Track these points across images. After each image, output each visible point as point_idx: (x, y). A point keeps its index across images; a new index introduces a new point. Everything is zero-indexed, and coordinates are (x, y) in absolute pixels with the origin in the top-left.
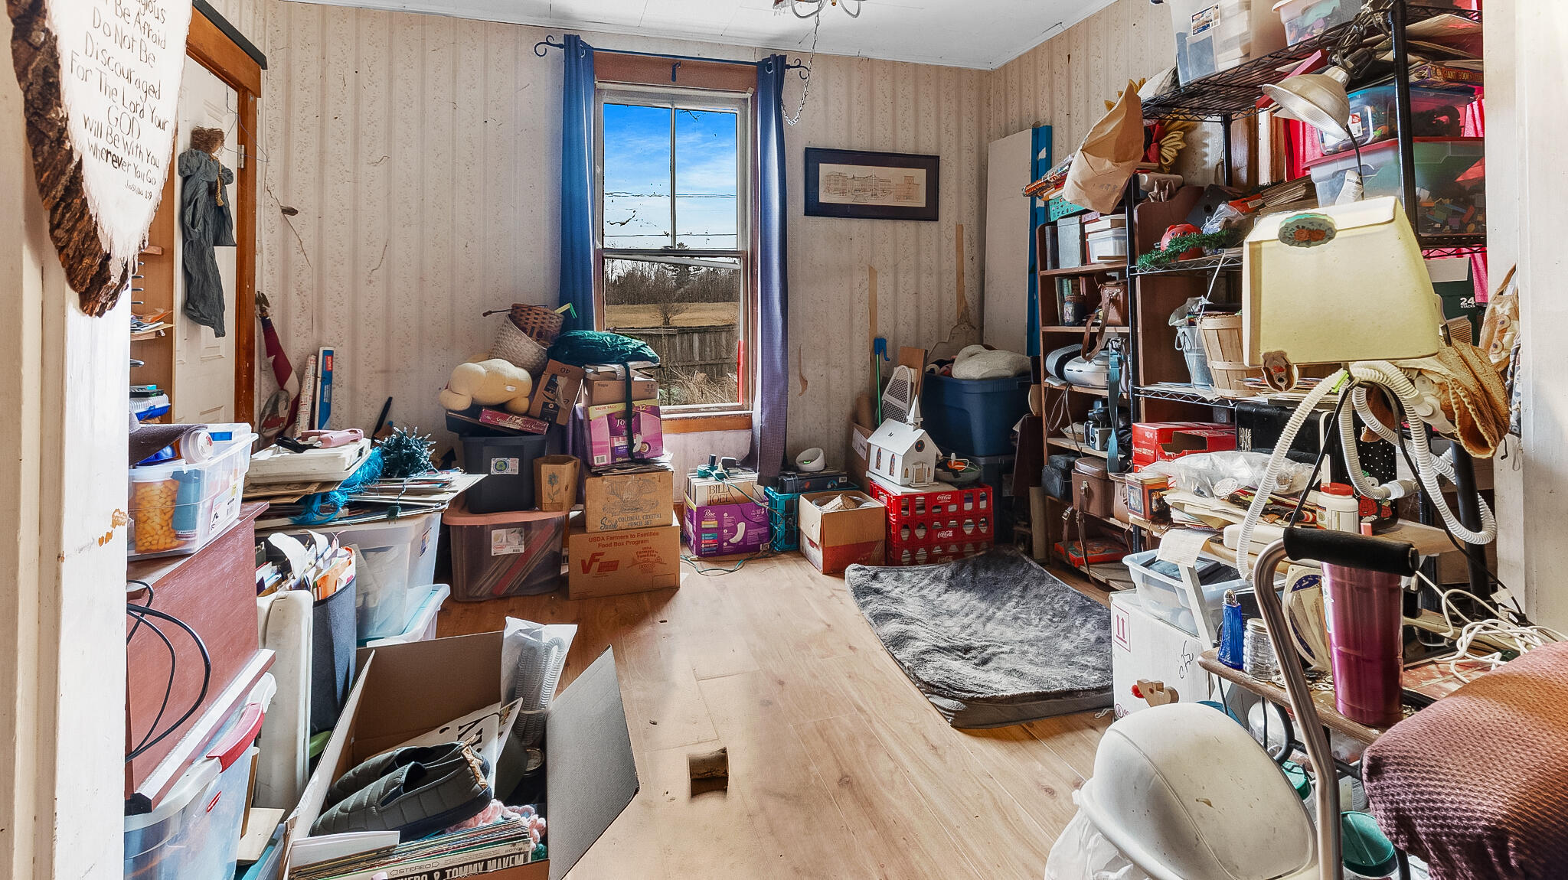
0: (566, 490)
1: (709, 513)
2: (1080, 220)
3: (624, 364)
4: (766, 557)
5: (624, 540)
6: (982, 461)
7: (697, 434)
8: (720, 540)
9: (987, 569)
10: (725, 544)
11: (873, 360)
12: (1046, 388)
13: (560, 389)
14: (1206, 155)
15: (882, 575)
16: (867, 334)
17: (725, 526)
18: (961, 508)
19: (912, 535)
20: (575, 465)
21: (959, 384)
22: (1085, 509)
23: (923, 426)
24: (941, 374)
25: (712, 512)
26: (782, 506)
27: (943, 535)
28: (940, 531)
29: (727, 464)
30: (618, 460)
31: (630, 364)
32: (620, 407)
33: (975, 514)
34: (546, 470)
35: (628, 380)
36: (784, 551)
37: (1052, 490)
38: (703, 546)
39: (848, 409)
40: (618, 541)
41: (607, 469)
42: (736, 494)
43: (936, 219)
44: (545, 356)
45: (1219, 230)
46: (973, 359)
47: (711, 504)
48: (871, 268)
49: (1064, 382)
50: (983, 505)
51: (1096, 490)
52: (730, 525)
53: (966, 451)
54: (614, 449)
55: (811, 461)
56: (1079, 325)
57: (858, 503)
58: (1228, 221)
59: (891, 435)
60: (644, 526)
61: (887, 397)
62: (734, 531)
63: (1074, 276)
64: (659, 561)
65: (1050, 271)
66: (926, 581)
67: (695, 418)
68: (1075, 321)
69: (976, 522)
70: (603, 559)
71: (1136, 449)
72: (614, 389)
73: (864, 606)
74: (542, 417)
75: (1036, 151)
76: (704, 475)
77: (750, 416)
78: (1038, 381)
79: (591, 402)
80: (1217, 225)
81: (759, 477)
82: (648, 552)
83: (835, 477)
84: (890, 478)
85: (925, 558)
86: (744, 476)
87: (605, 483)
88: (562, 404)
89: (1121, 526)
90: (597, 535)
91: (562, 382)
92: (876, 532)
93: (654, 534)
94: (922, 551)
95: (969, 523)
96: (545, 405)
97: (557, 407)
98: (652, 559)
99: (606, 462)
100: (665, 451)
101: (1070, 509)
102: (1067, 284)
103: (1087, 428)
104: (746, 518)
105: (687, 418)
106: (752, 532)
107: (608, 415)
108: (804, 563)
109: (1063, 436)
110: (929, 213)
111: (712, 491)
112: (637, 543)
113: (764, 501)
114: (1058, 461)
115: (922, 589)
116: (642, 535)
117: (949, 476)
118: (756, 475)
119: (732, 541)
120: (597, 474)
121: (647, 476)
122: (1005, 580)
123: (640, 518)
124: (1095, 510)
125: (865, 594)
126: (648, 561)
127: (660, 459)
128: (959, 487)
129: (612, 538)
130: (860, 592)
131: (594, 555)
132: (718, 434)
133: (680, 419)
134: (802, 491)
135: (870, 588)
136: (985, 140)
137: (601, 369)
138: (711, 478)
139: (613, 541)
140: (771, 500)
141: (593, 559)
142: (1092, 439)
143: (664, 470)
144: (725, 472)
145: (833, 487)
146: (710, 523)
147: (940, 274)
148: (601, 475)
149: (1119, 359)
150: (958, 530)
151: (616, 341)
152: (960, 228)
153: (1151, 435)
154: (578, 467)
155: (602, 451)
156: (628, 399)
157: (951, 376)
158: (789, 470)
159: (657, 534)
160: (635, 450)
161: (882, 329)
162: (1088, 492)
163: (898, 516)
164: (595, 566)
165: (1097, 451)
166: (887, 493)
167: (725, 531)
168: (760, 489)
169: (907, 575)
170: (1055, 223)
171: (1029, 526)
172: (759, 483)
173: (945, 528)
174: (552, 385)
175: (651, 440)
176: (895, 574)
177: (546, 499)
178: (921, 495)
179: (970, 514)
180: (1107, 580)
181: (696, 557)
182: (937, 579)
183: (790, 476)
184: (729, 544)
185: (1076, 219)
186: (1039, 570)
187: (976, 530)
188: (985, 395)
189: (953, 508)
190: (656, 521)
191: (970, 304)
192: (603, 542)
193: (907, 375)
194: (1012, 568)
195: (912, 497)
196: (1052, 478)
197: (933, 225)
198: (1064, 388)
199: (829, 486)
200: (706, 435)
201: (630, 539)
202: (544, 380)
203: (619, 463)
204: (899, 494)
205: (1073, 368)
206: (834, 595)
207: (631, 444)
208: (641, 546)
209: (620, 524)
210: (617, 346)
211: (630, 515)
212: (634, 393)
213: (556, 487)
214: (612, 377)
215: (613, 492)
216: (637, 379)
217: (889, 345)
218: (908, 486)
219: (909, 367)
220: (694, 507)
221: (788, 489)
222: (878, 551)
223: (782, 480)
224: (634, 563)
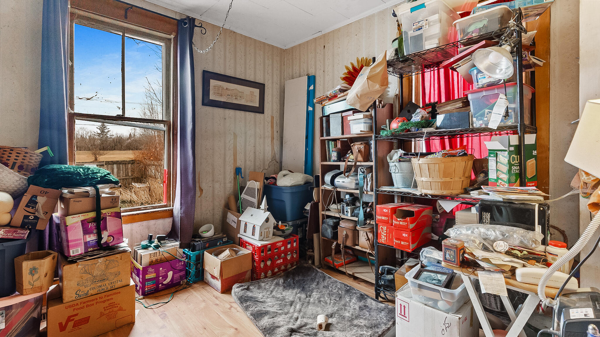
0: (45, 276)
1: (150, 270)
2: (342, 115)
3: (94, 186)
4: (186, 288)
5: (94, 302)
6: (290, 223)
7: (139, 223)
8: (157, 284)
9: (299, 275)
10: (160, 285)
11: (235, 178)
12: (322, 190)
13: (39, 206)
14: (389, 92)
15: (251, 287)
16: (232, 166)
17: (160, 275)
18: (286, 247)
19: (266, 265)
20: (53, 258)
21: (281, 188)
22: (345, 243)
23: (268, 210)
24: (268, 184)
25: (152, 269)
26: (193, 258)
27: (279, 262)
28: (277, 260)
29: (160, 239)
30: (89, 250)
31: (99, 186)
32: (92, 215)
33: (292, 250)
34: (26, 265)
35: (98, 195)
36: (195, 282)
37: (327, 235)
38: (146, 289)
39: (223, 203)
40: (89, 303)
41: (81, 257)
42: (166, 255)
43: (263, 112)
44: (25, 182)
45: (420, 120)
46: (286, 177)
47: (152, 264)
48: (234, 133)
49: (333, 187)
50: (295, 244)
51: (350, 234)
52: (163, 274)
53: (284, 220)
54: (86, 243)
55: (208, 231)
56: (339, 161)
57: (236, 252)
58: (422, 117)
59: (252, 215)
60: (109, 288)
61: (243, 196)
62: (166, 277)
63: (335, 140)
64: (121, 309)
65: (325, 138)
66: (272, 287)
67: (138, 214)
68: (337, 160)
69: (292, 253)
70: (77, 318)
71: (378, 217)
72: (87, 203)
73: (247, 308)
74: (23, 226)
75: (309, 86)
76: (146, 247)
77: (172, 211)
78: (318, 186)
79: (67, 213)
80: (418, 118)
81: (180, 244)
82: (112, 305)
83: (222, 238)
84: (253, 237)
85: (271, 274)
86: (170, 245)
87: (79, 267)
88: (41, 215)
89: (361, 249)
90: (71, 303)
91: (41, 200)
92: (247, 266)
93: (117, 293)
94: (270, 272)
95: (289, 254)
96: (26, 217)
97: (36, 218)
98: (115, 309)
99: (80, 253)
100: (124, 239)
101: (335, 243)
102: (332, 144)
103: (343, 207)
104: (173, 269)
105: (133, 215)
106: (177, 276)
107: (82, 221)
108: (208, 288)
109: (329, 210)
110: (260, 110)
111: (152, 256)
112: (104, 302)
113: (183, 257)
114: (329, 222)
115: (272, 292)
116: (108, 296)
117: (280, 233)
118: (178, 243)
119: (164, 283)
120: (73, 262)
121: (112, 258)
122: (308, 280)
123: (107, 285)
124: (349, 243)
125: (246, 301)
126: (113, 311)
127: (122, 245)
128: (284, 238)
129: (84, 303)
130: (243, 300)
131: (69, 317)
132: (152, 222)
133: (129, 215)
134: (205, 248)
135: (247, 297)
136: (282, 80)
137: (76, 190)
138: (151, 249)
139: (85, 305)
140: (188, 257)
141: (69, 320)
142: (347, 212)
143: (125, 251)
144: (159, 244)
145: (220, 244)
146: (151, 276)
147: (264, 138)
148: (76, 262)
149: (364, 176)
150: (285, 259)
151: (87, 171)
152: (272, 118)
153: (387, 211)
154: (56, 259)
155: (76, 246)
156: (97, 208)
157: (277, 185)
158: (196, 238)
159: (120, 293)
160: (103, 241)
161: (240, 164)
162: (347, 236)
163: (260, 256)
164: (71, 324)
165: (349, 217)
166: (252, 245)
167: (161, 278)
168: (181, 251)
169: (263, 284)
170: (328, 116)
171: (313, 251)
172: (180, 247)
173: (279, 258)
174: (33, 202)
175: (115, 234)
176: (257, 286)
177: (26, 285)
178: (269, 244)
179: (290, 250)
180: (353, 273)
181: (141, 297)
182: (277, 284)
183: (198, 241)
184: (163, 284)
185: (340, 114)
186: (321, 273)
187: (292, 257)
188: (292, 193)
189: (283, 248)
190: (119, 284)
191: (276, 152)
192: (77, 307)
193: (256, 185)
194: (309, 273)
195: (265, 246)
196: (327, 230)
197: (261, 115)
198: (333, 189)
199: (218, 244)
200: (145, 223)
201: (99, 300)
202: (25, 199)
203: (91, 251)
204: (260, 245)
205: (339, 181)
206: (232, 307)
207: (100, 238)
208: (106, 304)
209: (92, 292)
210: (89, 174)
211: (99, 285)
212: (103, 204)
213: (36, 276)
214: (86, 195)
215: (86, 272)
216: (103, 195)
217: (243, 170)
218: (262, 240)
219: (256, 181)
220: (141, 268)
221: (197, 249)
222: (248, 274)
223: (194, 245)
224: (102, 315)
